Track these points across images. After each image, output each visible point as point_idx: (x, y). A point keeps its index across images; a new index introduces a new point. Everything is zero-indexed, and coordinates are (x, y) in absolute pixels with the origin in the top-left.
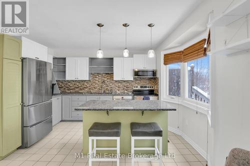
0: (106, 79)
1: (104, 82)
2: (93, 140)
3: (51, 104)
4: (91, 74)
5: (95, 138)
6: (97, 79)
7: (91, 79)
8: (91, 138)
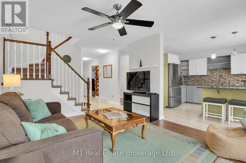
0: (223, 74)
1: (221, 76)
2: (206, 104)
3: (180, 89)
4: (209, 70)
5: (207, 103)
6: (215, 74)
7: (209, 74)
8: (204, 103)
